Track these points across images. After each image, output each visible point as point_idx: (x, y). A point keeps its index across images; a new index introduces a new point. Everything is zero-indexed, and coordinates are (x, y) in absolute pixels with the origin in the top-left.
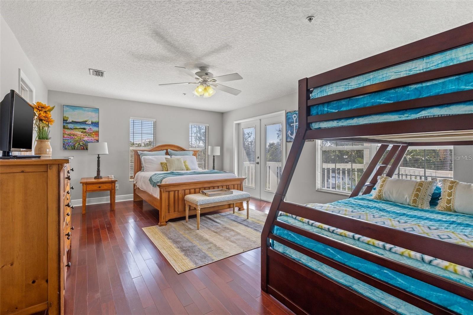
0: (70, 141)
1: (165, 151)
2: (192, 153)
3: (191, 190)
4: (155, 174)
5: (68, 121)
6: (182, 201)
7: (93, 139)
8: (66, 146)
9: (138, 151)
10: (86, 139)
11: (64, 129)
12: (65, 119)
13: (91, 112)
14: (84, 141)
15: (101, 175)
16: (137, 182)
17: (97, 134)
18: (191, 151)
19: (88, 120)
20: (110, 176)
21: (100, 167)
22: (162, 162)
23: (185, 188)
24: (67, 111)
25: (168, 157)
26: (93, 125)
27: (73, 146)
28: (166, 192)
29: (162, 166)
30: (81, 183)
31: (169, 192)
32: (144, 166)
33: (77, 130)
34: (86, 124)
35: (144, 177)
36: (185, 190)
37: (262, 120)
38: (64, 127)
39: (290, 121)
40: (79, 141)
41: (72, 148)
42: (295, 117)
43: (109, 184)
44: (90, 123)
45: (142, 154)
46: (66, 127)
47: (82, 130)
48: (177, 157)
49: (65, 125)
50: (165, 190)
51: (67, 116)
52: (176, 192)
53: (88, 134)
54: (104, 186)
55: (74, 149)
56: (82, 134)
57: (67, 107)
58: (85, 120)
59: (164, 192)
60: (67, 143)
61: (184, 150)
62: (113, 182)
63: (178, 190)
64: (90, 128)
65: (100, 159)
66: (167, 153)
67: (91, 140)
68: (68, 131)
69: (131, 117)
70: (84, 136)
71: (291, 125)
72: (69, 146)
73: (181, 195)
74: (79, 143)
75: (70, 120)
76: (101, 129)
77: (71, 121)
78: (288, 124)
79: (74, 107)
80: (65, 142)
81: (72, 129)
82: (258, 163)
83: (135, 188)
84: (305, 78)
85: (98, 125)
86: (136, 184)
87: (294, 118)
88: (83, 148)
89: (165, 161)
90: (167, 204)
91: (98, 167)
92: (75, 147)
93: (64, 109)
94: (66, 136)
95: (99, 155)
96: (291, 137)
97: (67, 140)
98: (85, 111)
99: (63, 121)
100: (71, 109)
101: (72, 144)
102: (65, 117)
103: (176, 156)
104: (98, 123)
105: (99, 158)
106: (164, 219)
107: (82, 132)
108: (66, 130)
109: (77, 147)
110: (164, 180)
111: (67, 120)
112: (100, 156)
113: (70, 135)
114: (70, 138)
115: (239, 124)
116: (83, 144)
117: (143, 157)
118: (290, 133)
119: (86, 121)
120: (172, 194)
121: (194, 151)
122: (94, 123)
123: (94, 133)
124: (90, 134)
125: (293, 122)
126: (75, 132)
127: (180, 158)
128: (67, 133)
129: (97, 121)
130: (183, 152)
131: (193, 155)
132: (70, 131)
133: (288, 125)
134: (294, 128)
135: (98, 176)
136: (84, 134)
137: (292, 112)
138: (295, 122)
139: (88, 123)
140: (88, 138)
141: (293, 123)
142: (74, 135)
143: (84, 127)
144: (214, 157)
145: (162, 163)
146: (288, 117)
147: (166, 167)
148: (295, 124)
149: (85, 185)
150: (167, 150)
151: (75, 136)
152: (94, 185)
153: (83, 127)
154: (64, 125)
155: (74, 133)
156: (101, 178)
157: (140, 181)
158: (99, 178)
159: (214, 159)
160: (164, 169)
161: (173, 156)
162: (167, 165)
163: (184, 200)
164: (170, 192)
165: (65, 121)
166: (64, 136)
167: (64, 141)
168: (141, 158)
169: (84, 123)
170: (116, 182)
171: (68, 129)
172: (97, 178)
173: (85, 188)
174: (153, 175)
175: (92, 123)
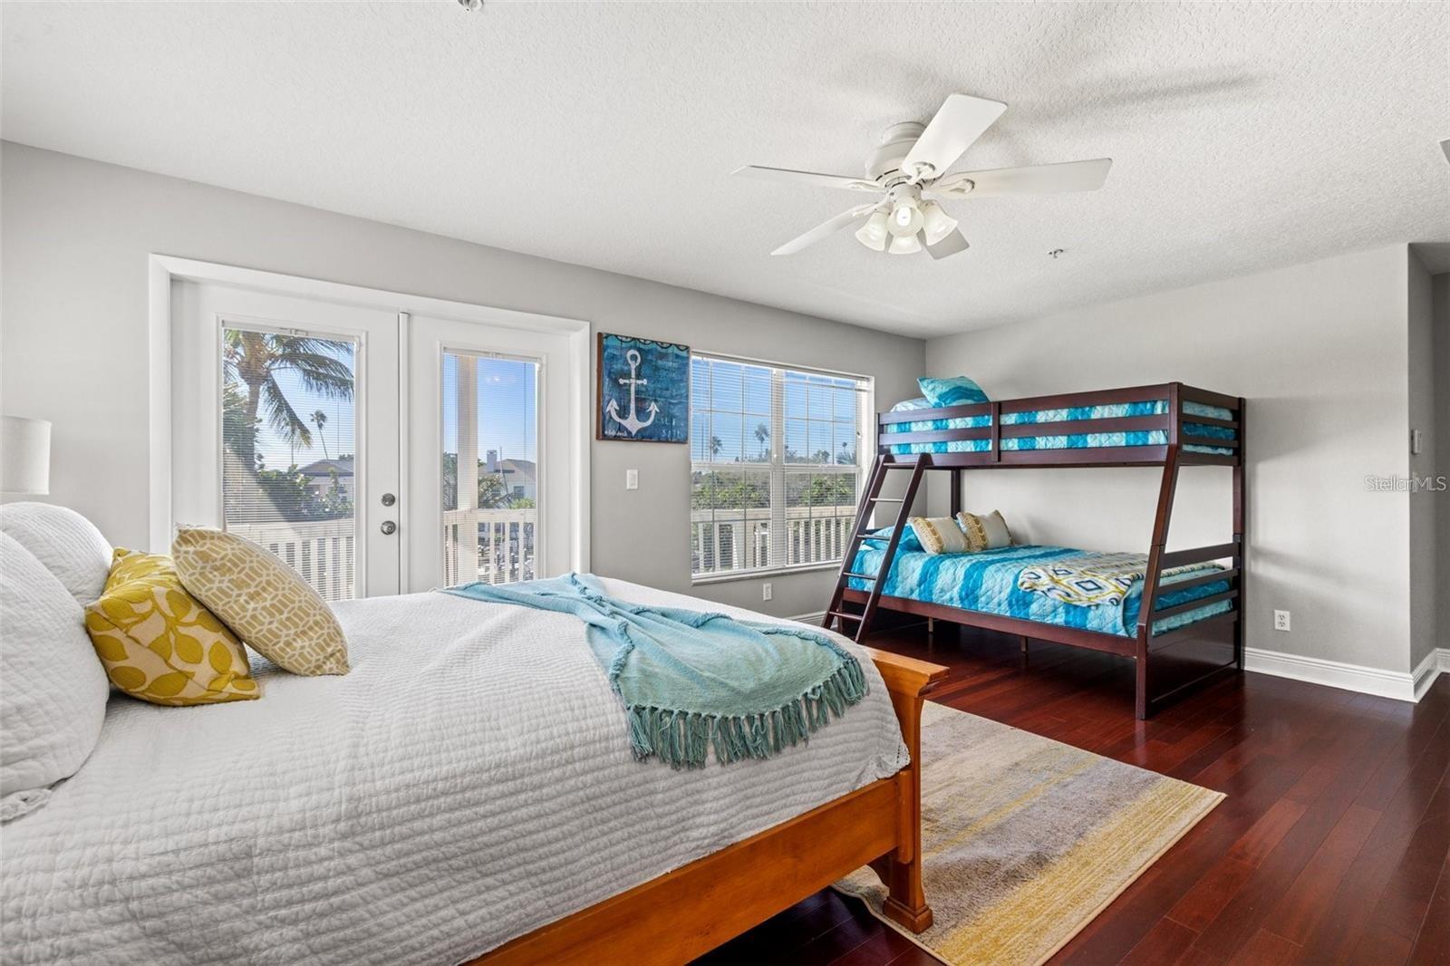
39: (617, 366)
42: (634, 358)
71: (622, 381)
78: (609, 377)
84: (1174, 383)
87: (630, 362)
96: (620, 424)
118: (618, 408)
125: (625, 374)
133: (607, 380)
134: (630, 394)
137: (624, 339)
138: (633, 374)
141: (627, 375)
146: (610, 351)
148: (633, 381)
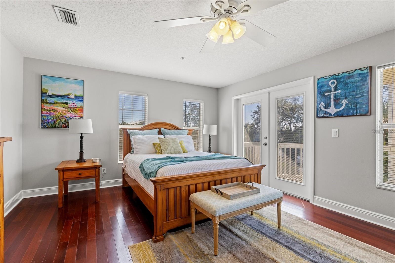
0: (50, 118)
1: (157, 130)
2: (187, 132)
3: (198, 185)
4: (147, 159)
5: (47, 95)
6: (186, 201)
7: (76, 115)
8: (45, 123)
9: (128, 130)
10: (68, 115)
11: (42, 104)
12: (44, 92)
13: (74, 84)
14: (67, 117)
15: (84, 158)
16: (125, 167)
17: (81, 109)
18: (186, 130)
19: (71, 94)
20: (94, 159)
21: (83, 149)
22: (155, 142)
23: (189, 183)
24: (46, 82)
25: (162, 136)
26: (77, 99)
27: (53, 123)
28: (163, 189)
29: (155, 147)
30: (56, 169)
31: (168, 189)
32: (134, 147)
33: (58, 105)
34: (68, 98)
35: (134, 162)
36: (189, 186)
37: (271, 94)
38: (43, 101)
39: (324, 89)
40: (60, 118)
41: (52, 125)
42: (333, 83)
43: (92, 170)
44: (73, 97)
45: (131, 133)
46: (45, 101)
47: (64, 105)
48: (171, 137)
49: (44, 98)
50: (162, 187)
51: (46, 89)
52: (178, 189)
53: (71, 109)
54: (86, 173)
55: (55, 127)
56: (64, 109)
57: (47, 78)
58: (67, 93)
59: (160, 190)
60: (46, 120)
61: (178, 129)
62: (97, 168)
63: (180, 185)
64: (73, 102)
65: (83, 139)
66: (160, 133)
67: (74, 116)
68: (47, 106)
69: (120, 91)
70: (67, 112)
71: (326, 94)
72: (48, 123)
73: (184, 193)
74: (61, 121)
75: (50, 93)
76: (86, 104)
77: (51, 95)
78: (320, 94)
79: (55, 78)
80: (43, 119)
81: (52, 103)
82: (265, 144)
83: (124, 174)
85: (82, 100)
86: (125, 169)
87: (331, 85)
88: (64, 125)
89: (158, 142)
90: (165, 208)
91: (80, 148)
92: (55, 124)
93: (43, 80)
94: (45, 112)
95: (82, 134)
96: (325, 111)
97: (46, 116)
98: (67, 82)
99: (42, 94)
100: (51, 80)
101: (52, 121)
102: (44, 89)
103: (170, 135)
104: (83, 97)
105: (82, 137)
106: (160, 231)
107: (64, 108)
108: (45, 105)
109: (58, 125)
110: (160, 171)
111: (46, 93)
112: (83, 136)
113: (50, 111)
114: (49, 114)
115: (238, 100)
116: (65, 121)
117: (132, 137)
118: (324, 105)
119: (68, 95)
120: (172, 192)
121: (189, 130)
122: (78, 96)
123: (77, 109)
124: (73, 110)
125: (328, 91)
126: (56, 107)
127: (176, 139)
128: (46, 108)
129: (81, 95)
130: (177, 130)
131: (188, 134)
132: (50, 106)
134: (331, 99)
135: (81, 160)
136: (66, 110)
137: (327, 77)
138: (333, 90)
139: (71, 97)
140: (71, 115)
142: (54, 110)
143: (67, 102)
144: (210, 136)
145: (154, 144)
146: (320, 84)
147: (159, 148)
148: (332, 93)
149: (62, 171)
150: (159, 128)
151: (55, 112)
152: (73, 172)
153: (65, 101)
154: (42, 99)
155: (54, 108)
156: (85, 162)
157: (130, 166)
158: (81, 162)
159: (210, 139)
160: (157, 151)
161: (166, 136)
162: (160, 146)
163: (189, 201)
164: (170, 190)
165: (44, 94)
166: (43, 112)
167: (43, 117)
168: (130, 137)
169: (66, 96)
170: (100, 167)
171: (47, 103)
172: (80, 161)
173: (62, 175)
174: (145, 161)
175: (76, 97)
